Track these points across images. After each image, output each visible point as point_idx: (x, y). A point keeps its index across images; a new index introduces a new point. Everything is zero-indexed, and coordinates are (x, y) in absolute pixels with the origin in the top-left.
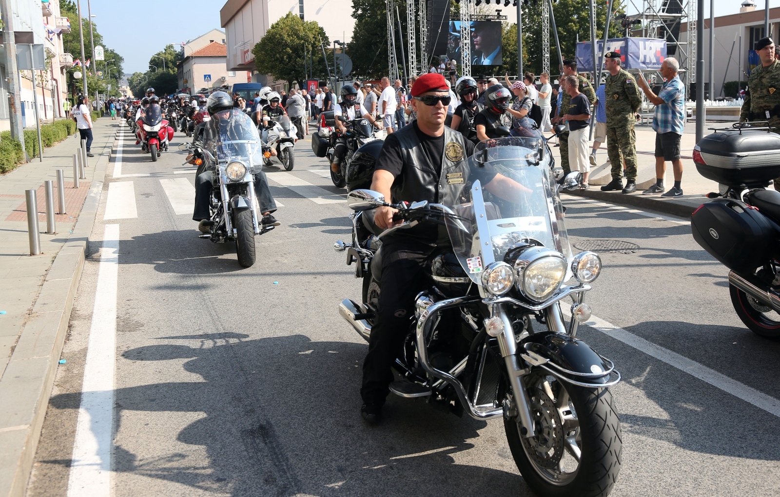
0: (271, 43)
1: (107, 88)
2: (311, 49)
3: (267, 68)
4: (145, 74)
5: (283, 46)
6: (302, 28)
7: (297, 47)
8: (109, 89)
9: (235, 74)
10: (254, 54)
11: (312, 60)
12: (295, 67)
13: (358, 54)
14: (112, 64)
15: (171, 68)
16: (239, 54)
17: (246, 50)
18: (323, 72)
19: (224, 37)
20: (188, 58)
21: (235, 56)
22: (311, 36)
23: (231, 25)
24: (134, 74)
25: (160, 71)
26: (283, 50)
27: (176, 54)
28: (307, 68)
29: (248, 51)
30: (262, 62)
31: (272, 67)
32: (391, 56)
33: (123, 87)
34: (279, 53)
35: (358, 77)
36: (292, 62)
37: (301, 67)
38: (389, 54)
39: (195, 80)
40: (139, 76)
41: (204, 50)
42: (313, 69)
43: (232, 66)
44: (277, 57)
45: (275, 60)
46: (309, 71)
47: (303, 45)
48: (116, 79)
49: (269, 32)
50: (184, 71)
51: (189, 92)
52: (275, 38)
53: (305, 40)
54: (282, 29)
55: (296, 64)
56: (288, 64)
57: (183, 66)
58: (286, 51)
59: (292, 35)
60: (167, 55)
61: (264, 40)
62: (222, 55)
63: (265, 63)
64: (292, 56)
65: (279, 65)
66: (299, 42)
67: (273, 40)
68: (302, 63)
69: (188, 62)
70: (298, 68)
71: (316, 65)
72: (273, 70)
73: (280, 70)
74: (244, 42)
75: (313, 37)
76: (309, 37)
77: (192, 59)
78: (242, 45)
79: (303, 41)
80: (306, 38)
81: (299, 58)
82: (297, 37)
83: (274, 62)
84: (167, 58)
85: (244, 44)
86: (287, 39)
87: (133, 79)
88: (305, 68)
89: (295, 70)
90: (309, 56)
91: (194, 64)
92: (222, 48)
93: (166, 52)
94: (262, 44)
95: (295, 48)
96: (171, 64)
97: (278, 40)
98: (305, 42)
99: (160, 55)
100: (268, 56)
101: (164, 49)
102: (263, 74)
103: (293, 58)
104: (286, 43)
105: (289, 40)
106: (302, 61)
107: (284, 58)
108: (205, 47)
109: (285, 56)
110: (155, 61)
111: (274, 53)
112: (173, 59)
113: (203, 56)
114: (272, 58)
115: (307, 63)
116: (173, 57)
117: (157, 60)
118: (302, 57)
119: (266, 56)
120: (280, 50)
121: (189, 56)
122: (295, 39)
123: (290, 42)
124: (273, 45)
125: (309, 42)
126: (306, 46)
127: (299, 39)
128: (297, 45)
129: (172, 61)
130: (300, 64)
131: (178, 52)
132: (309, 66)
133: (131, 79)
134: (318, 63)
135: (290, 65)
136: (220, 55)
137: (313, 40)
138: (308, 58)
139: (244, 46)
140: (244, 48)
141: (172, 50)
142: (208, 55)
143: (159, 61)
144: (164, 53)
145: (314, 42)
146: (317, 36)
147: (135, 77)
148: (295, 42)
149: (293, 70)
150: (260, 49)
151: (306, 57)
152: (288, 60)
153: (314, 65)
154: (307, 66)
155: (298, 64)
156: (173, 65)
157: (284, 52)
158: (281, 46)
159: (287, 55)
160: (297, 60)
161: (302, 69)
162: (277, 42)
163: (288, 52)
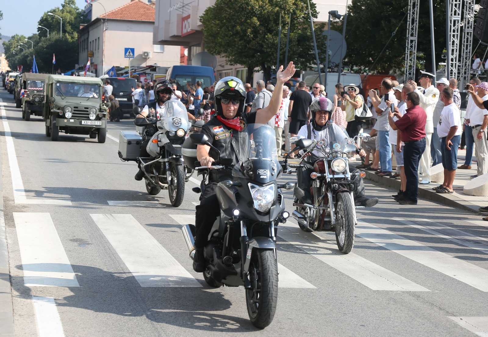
0: (230, 9)
2: (289, 20)
3: (221, 45)
4: (30, 38)
5: (248, 13)
7: (269, 17)
9: (163, 49)
11: (289, 38)
12: (262, 46)
13: (358, 33)
15: (69, 33)
16: (174, 20)
17: (184, 15)
20: (98, 20)
21: (168, 23)
24: (13, 37)
25: (54, 36)
26: (246, 19)
27: (78, 14)
28: (281, 50)
30: (214, 36)
31: (228, 45)
32: (411, 38)
34: (241, 24)
35: (352, 67)
36: (258, 39)
37: (270, 48)
38: (408, 35)
39: (105, 52)
40: (20, 39)
41: (122, 11)
42: (289, 52)
43: (162, 38)
44: (237, 30)
45: (234, 34)
47: (278, 14)
50: (90, 39)
51: (94, 71)
53: (280, 7)
55: (264, 42)
56: (252, 41)
57: (88, 32)
58: (252, 23)
60: (65, 13)
62: (147, 20)
63: (218, 38)
64: (259, 31)
65: (238, 43)
66: (272, 10)
67: (234, 5)
68: (273, 42)
69: (97, 27)
70: (266, 48)
71: (294, 46)
72: (229, 50)
73: (240, 50)
74: (183, 3)
75: (294, 4)
76: (287, 2)
77: (104, 23)
78: (180, 8)
79: (277, 8)
80: (282, 4)
81: (270, 34)
82: (269, 3)
83: (231, 38)
84: (64, 17)
85: (183, 6)
86: (254, 4)
87: (12, 44)
88: (276, 50)
89: (262, 52)
90: (284, 32)
91: (106, 30)
92: (148, 9)
93: (64, 9)
94: (216, 9)
95: (265, 18)
96: (70, 27)
97: (241, 5)
98: (281, 11)
99: (55, 13)
100: (224, 28)
101: (62, 5)
102: (212, 54)
103: (260, 33)
104: (253, 10)
105: (256, 6)
106: (274, 39)
107: (247, 32)
108: (123, 6)
109: (249, 30)
110: (48, 21)
111: (233, 23)
112: (73, 19)
113: (119, 19)
114: (229, 31)
115: (281, 43)
116: (73, 17)
117: (51, 20)
118: (275, 33)
119: (221, 28)
120: (243, 20)
121: (100, 17)
122: (266, 5)
123: (258, 9)
124: (233, 11)
125: (287, 11)
126: (282, 17)
127: (272, 5)
128: (268, 15)
129: (72, 23)
130: (271, 43)
131: (80, 10)
132: (284, 47)
133: (8, 44)
134: (297, 43)
135: (255, 44)
136: (145, 20)
137: (292, 7)
138: (282, 35)
139: (183, 10)
140: (183, 13)
141: (72, 7)
142: (127, 19)
143: (53, 21)
144: (61, 10)
145: (294, 11)
146: (300, 2)
147: (14, 41)
148: (266, 9)
149: (258, 51)
150: (212, 17)
151: (280, 33)
152: (253, 36)
153: (291, 46)
154: (281, 46)
155: (267, 42)
156: (73, 29)
157: (247, 23)
158: (245, 14)
159: (251, 28)
160: (267, 36)
161: (272, 50)
162: (239, 7)
163: (253, 24)
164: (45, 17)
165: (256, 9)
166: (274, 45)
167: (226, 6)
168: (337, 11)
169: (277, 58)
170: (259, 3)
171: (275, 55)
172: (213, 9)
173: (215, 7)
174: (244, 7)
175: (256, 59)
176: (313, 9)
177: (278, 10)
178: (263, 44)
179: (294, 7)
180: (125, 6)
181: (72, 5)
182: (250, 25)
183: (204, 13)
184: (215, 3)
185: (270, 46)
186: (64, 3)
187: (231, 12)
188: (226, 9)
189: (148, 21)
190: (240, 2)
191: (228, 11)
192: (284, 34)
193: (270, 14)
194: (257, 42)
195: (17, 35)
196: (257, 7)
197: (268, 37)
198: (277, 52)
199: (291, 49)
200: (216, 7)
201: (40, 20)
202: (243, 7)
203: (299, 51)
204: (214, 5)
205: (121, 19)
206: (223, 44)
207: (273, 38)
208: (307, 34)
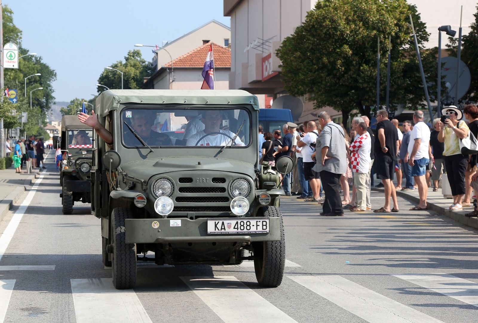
0: (314, 36)
1: (21, 118)
2: (390, 46)
3: (303, 83)
4: (90, 101)
5: (336, 41)
6: (374, 6)
7: (364, 43)
8: (24, 120)
10: (281, 58)
11: (391, 68)
12: (356, 81)
14: (35, 81)
16: (253, 62)
17: (265, 55)
18: (411, 92)
19: (228, 35)
20: (163, 70)
21: (246, 66)
22: (392, 22)
23: (242, 11)
24: (73, 102)
26: (335, 49)
27: (144, 67)
28: (381, 84)
29: (269, 56)
30: (295, 72)
31: (313, 82)
33: (53, 123)
34: (329, 54)
36: (351, 73)
37: (368, 82)
40: (80, 104)
41: (191, 57)
42: (392, 86)
44: (323, 64)
45: (319, 69)
46: (384, 89)
47: (374, 40)
48: (42, 107)
49: (310, 15)
52: (321, 26)
53: (379, 31)
54: (336, 9)
55: (359, 75)
56: (343, 76)
57: (153, 86)
58: (342, 52)
59: (354, 21)
60: (129, 68)
61: (299, 31)
62: (222, 67)
63: (300, 75)
64: (352, 62)
65: (326, 79)
66: (368, 34)
67: (318, 31)
68: (371, 74)
69: (162, 79)
70: (362, 84)
71: (399, 78)
72: (314, 89)
73: (329, 88)
74: (263, 40)
75: (396, 25)
76: (388, 23)
77: (170, 73)
78: (258, 46)
79: (375, 32)
80: (381, 26)
81: (366, 65)
82: (363, 25)
83: (316, 73)
84: (128, 73)
85: (263, 44)
86: (344, 28)
87: (71, 110)
88: (375, 84)
89: (357, 88)
90: (384, 62)
91: (172, 81)
92: (223, 53)
93: (127, 63)
94: (296, 38)
95: (360, 45)
96: (135, 83)
97: (328, 30)
98: (379, 35)
99: (117, 68)
100: (306, 61)
101: (125, 58)
102: (294, 96)
103: (353, 65)
104: (343, 36)
105: (347, 30)
106: (371, 71)
107: (336, 65)
108: (193, 51)
109: (339, 62)
110: (109, 78)
111: (319, 55)
112: (138, 74)
113: (189, 67)
114: (314, 64)
115: (380, 75)
116: (138, 72)
117: (112, 77)
118: (373, 63)
119: (302, 62)
120: (331, 50)
121: (166, 66)
122: (360, 28)
123: (349, 35)
124: (317, 39)
125: (387, 34)
126: (381, 42)
127: (367, 28)
128: (363, 41)
129: (137, 78)
130: (367, 76)
131: (147, 63)
132: (385, 80)
133: (67, 111)
134: (402, 74)
135: (348, 79)
136: (220, 67)
137: (394, 29)
138: (382, 65)
139: (263, 48)
140: (263, 52)
141: (137, 60)
142: (198, 67)
143: (115, 78)
144: (125, 64)
145: (396, 34)
146: (404, 22)
147: (74, 107)
148: (360, 34)
149: (352, 88)
150: (291, 48)
151: (379, 63)
152: (345, 68)
153: (395, 78)
154: (381, 80)
155: (363, 75)
156: (138, 86)
157: (337, 53)
158: (332, 42)
159: (342, 59)
160: (362, 68)
161: (369, 85)
162: (325, 34)
163: (344, 53)
164: (105, 74)
165: (347, 34)
166: (372, 79)
167: (309, 34)
168: (450, 27)
169: (376, 95)
170: (350, 27)
171: (374, 91)
172: (292, 38)
173: (295, 36)
174: (332, 32)
175: (350, 98)
176: (423, 30)
177: (375, 34)
178: (358, 78)
179: (397, 29)
180: (196, 50)
181: (137, 58)
182: (340, 55)
183: (282, 45)
184: (295, 31)
185: (367, 80)
186: (127, 56)
187: (315, 41)
188: (309, 37)
189: (224, 67)
190: (326, 28)
191: (311, 40)
192: (385, 64)
193: (365, 40)
194: (350, 76)
195: (77, 99)
196: (348, 32)
197: (364, 69)
198: (376, 87)
199: (395, 83)
200: (297, 36)
201: (100, 78)
202: (330, 33)
203: (405, 84)
204: (293, 33)
205: (191, 67)
206: (306, 81)
207: (370, 69)
208: (415, 63)
